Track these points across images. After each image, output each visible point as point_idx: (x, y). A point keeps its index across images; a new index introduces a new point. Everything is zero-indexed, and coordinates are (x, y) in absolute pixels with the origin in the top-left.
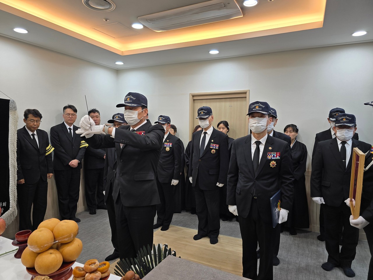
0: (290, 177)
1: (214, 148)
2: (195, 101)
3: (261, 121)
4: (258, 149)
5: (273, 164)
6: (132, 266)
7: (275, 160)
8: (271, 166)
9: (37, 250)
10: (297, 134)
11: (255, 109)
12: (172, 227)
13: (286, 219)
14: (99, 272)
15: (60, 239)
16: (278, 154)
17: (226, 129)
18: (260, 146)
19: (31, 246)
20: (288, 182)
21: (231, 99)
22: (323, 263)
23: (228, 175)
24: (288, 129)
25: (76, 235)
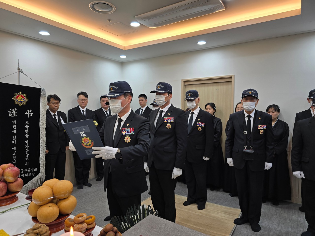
1: (200, 126)
10: (279, 113)
14: (85, 224)
19: (34, 199)
22: (303, 232)
25: (71, 193)
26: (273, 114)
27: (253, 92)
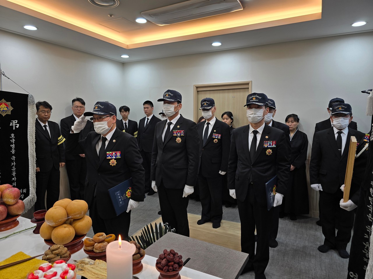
0: (286, 164)
2: (199, 92)
3: (258, 112)
4: (255, 139)
5: (269, 152)
7: (271, 148)
8: (267, 154)
9: (53, 224)
10: (298, 124)
11: (252, 101)
13: (281, 203)
14: (106, 242)
15: (73, 215)
16: (274, 143)
17: (230, 120)
18: (257, 135)
19: (47, 221)
20: (284, 168)
21: (234, 90)
22: (320, 246)
24: (290, 119)
25: (86, 212)
27: (270, 102)
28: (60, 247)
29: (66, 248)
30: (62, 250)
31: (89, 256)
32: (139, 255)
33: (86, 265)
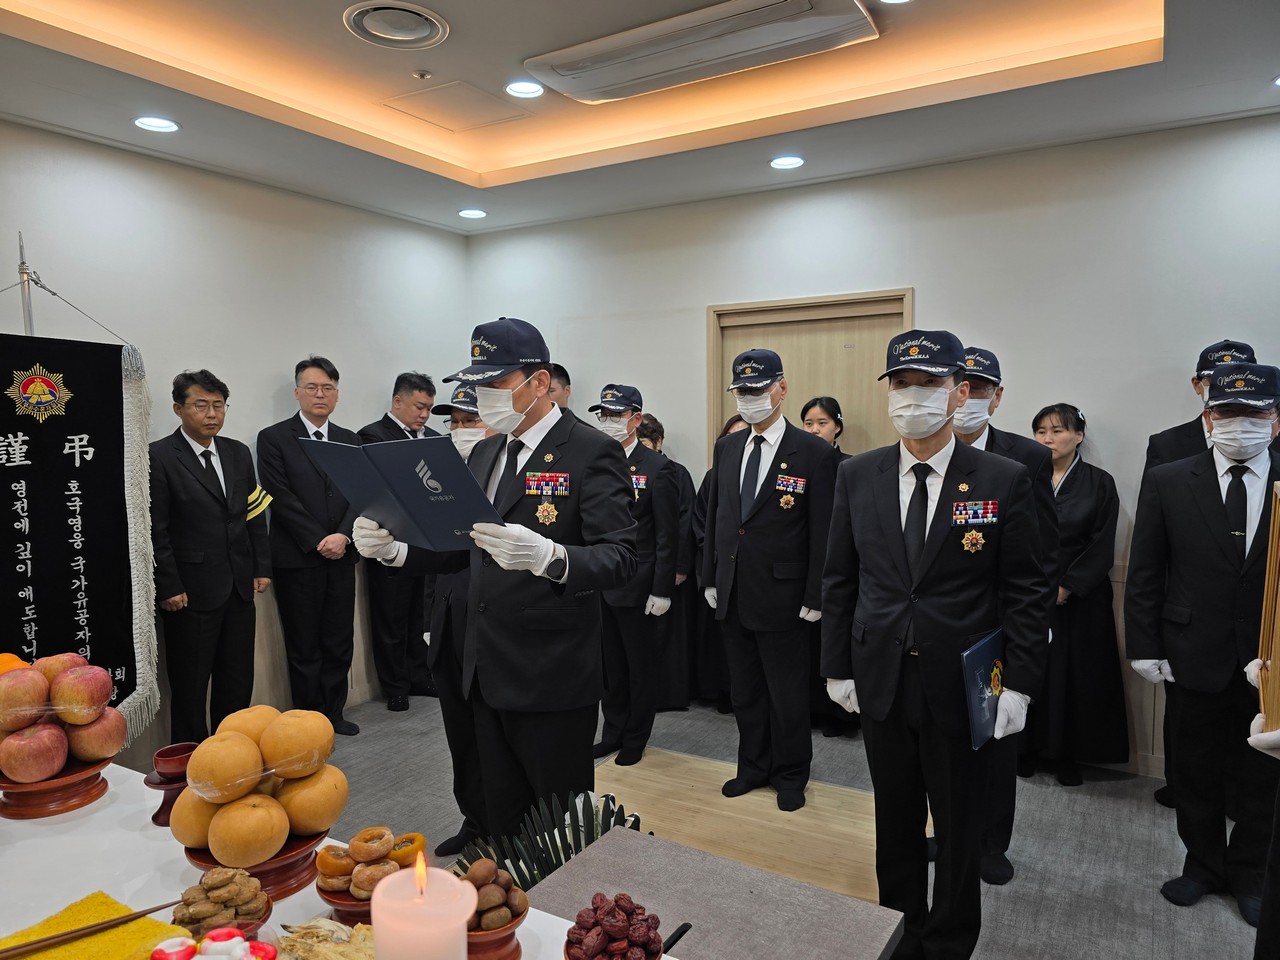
0: (1034, 585)
1: (790, 489)
2: (727, 332)
3: (928, 397)
4: (921, 492)
5: (972, 540)
6: (508, 862)
7: (979, 528)
8: (966, 548)
9: (213, 795)
10: (1081, 437)
11: (907, 358)
12: (651, 754)
13: (1020, 724)
14: (393, 863)
15: (281, 765)
16: (990, 507)
17: (831, 424)
18: (929, 481)
19: (195, 783)
20: (1027, 599)
21: (850, 323)
22: (1167, 880)
23: (824, 580)
24: (1047, 422)
25: (328, 756)
26: (1056, 440)
27: (981, 360)
28: (234, 876)
29: (256, 882)
30: (243, 889)
31: (337, 911)
32: (505, 911)
33: (320, 942)
